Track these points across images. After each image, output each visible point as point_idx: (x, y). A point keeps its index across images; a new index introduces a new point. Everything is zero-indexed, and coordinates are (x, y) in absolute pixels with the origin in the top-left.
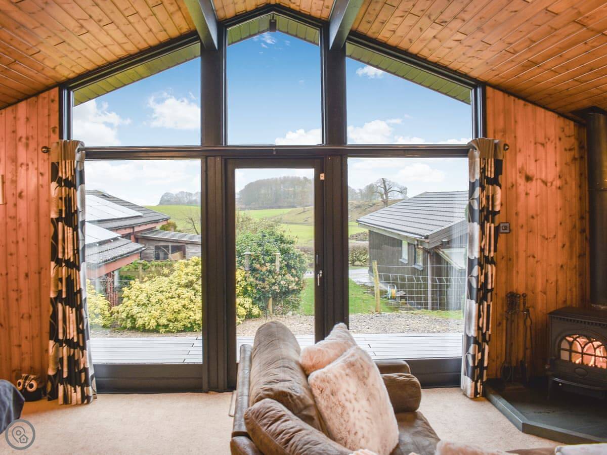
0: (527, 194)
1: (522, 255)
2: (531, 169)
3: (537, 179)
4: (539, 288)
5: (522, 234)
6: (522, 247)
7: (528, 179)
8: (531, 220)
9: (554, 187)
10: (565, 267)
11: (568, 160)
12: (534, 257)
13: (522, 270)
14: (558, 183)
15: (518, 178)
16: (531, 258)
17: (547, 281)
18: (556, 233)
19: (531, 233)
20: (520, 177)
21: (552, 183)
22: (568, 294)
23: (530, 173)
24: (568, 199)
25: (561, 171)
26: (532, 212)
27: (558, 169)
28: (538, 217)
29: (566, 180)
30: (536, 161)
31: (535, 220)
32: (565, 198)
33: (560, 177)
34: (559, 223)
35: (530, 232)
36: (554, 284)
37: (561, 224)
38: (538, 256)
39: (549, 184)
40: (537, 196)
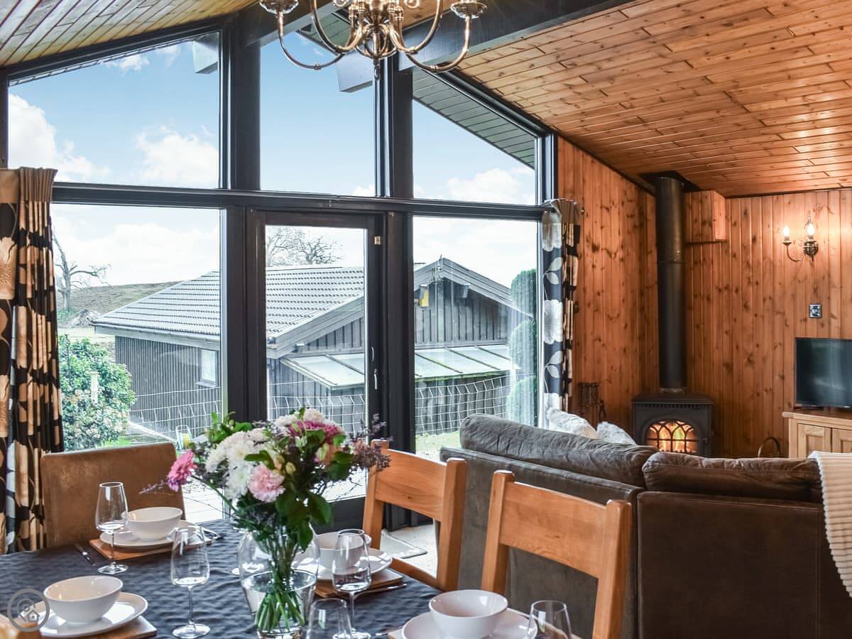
0: (594, 266)
1: (590, 338)
2: (598, 238)
3: (602, 249)
4: (605, 377)
5: (589, 312)
6: (589, 330)
7: (595, 248)
8: (598, 297)
9: (617, 259)
10: (627, 350)
11: (630, 228)
12: (600, 340)
13: (590, 356)
14: (620, 254)
15: (585, 248)
16: (597, 342)
17: (612, 368)
18: (620, 312)
19: (598, 312)
20: (588, 246)
21: (615, 254)
22: (631, 380)
23: (596, 243)
24: (630, 273)
25: (624, 241)
26: (598, 288)
27: (621, 238)
28: (604, 294)
29: (628, 252)
30: (602, 228)
31: (601, 297)
32: (626, 270)
33: (622, 247)
34: (622, 299)
35: (597, 310)
36: (618, 370)
37: (623, 300)
38: (604, 339)
39: (613, 256)
40: (602, 269)
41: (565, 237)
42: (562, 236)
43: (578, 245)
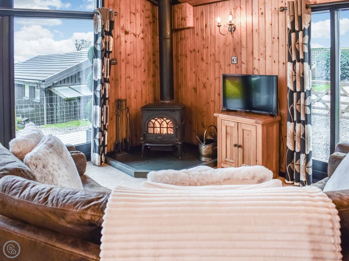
0: (126, 42)
1: (123, 77)
2: (128, 28)
3: (131, 33)
4: (133, 95)
5: (123, 65)
6: (123, 72)
7: (126, 33)
8: (128, 56)
9: (140, 38)
10: (145, 82)
11: (147, 23)
12: (129, 78)
13: (123, 85)
14: (142, 35)
15: (121, 33)
16: (128, 79)
17: (137, 91)
18: (141, 63)
19: (128, 64)
20: (122, 32)
21: (139, 36)
22: (148, 97)
23: (127, 30)
24: (147, 45)
25: (143, 29)
26: (128, 52)
27: (142, 28)
28: (132, 55)
29: (146, 34)
30: (131, 23)
31: (130, 57)
32: (145, 43)
33: (143, 32)
34: (142, 58)
35: (128, 63)
36: (140, 92)
37: (143, 58)
38: (132, 77)
39: (137, 36)
40: (131, 43)
41: (103, 27)
42: (102, 26)
43: (112, 30)
